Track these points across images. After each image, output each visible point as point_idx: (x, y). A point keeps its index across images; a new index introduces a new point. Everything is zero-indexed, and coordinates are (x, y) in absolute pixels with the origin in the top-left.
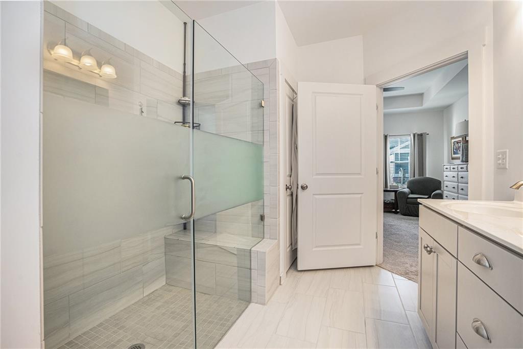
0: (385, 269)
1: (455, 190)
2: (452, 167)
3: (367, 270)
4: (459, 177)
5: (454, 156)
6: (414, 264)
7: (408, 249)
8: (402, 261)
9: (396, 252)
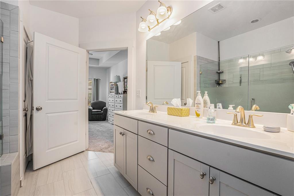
0: (91, 151)
1: (114, 107)
2: (112, 96)
3: (81, 154)
4: (115, 101)
5: (111, 91)
6: (103, 144)
7: (98, 137)
8: (97, 144)
9: (93, 141)
